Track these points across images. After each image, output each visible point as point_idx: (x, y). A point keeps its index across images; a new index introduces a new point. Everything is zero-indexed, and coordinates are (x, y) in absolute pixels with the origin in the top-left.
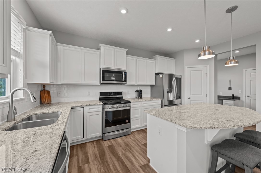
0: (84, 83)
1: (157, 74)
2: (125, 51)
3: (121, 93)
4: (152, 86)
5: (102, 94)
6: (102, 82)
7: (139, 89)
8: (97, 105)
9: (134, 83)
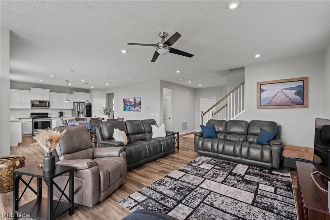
0: (20, 108)
1: (74, 103)
2: (48, 90)
3: (47, 114)
4: (72, 110)
5: (32, 114)
6: (32, 107)
7: (61, 111)
8: (29, 118)
9: (56, 108)
